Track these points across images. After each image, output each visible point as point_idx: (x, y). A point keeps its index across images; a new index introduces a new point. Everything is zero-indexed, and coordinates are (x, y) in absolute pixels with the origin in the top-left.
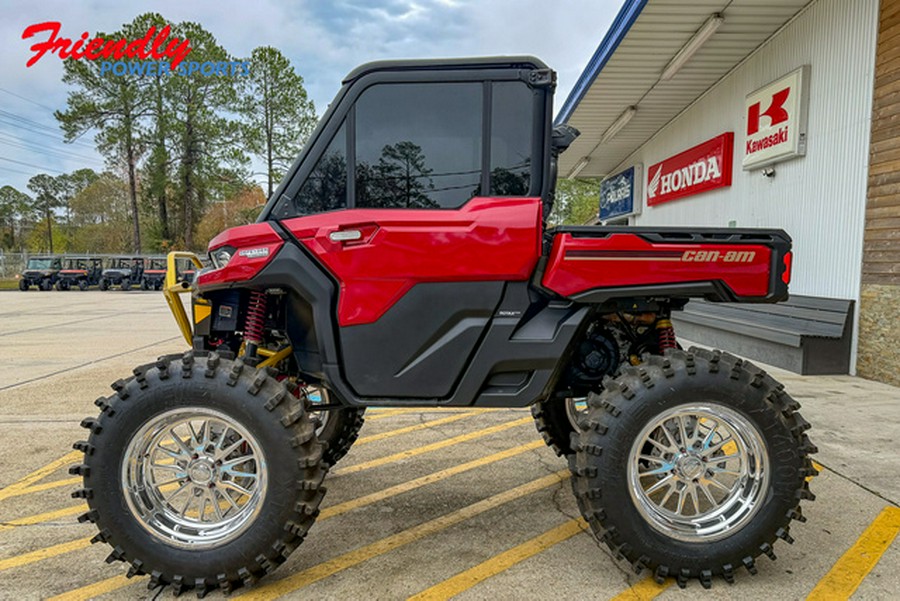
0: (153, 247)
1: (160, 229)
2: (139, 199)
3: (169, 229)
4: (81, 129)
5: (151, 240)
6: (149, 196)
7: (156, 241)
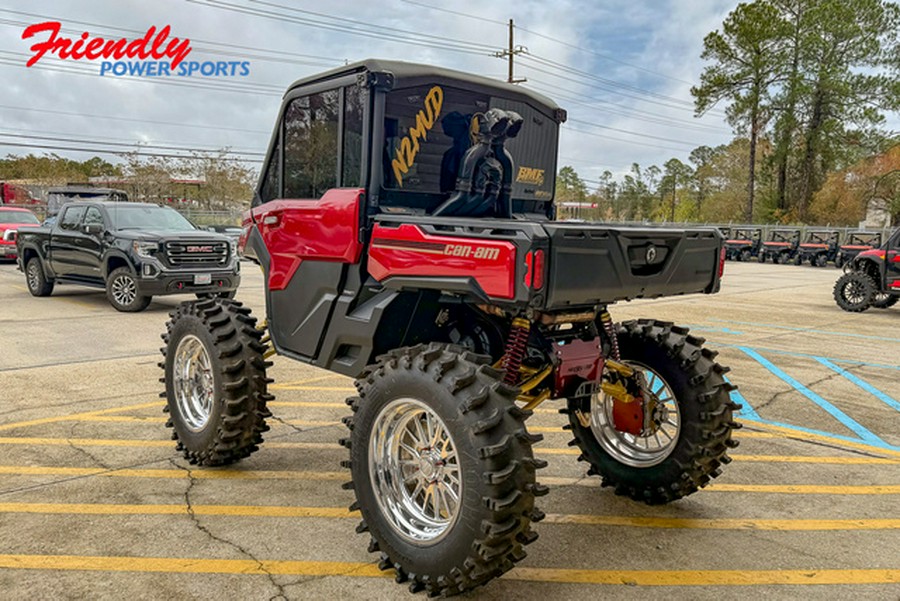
0: (765, 217)
1: (776, 197)
2: (758, 167)
3: (785, 199)
4: (711, 102)
5: (765, 209)
6: (770, 164)
7: (770, 210)
